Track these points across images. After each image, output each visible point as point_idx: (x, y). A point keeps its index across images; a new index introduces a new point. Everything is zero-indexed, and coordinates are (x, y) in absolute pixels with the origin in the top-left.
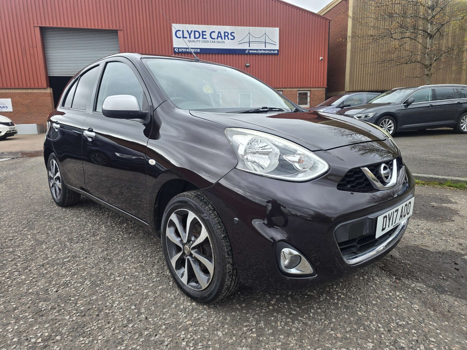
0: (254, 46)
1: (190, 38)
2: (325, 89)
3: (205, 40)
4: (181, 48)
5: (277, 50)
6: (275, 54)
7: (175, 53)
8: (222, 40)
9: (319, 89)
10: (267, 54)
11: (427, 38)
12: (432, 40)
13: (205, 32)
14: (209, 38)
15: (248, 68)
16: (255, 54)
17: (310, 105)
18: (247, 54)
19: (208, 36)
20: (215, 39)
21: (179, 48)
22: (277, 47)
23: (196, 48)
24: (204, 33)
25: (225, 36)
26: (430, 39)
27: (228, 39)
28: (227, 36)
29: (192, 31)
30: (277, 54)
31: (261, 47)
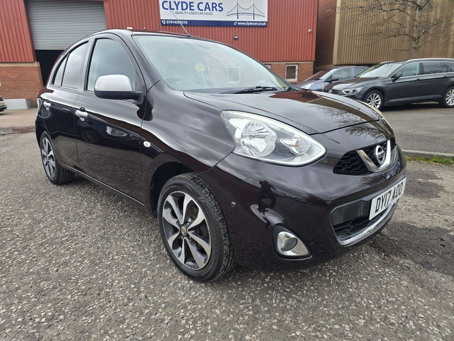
0: (242, 18)
1: (177, 9)
2: (313, 62)
3: (193, 11)
4: (168, 20)
5: (266, 22)
6: (263, 27)
7: (163, 25)
8: (210, 12)
9: (308, 62)
10: (255, 26)
11: (416, 10)
12: (421, 12)
14: (196, 10)
15: (237, 41)
16: (244, 26)
17: (298, 78)
18: (235, 26)
19: (195, 7)
20: (202, 10)
21: (166, 20)
22: (266, 19)
23: (184, 20)
24: (192, 4)
25: (213, 7)
26: (419, 10)
27: (216, 10)
28: (215, 7)
29: (179, 2)
30: (265, 26)
31: (250, 18)
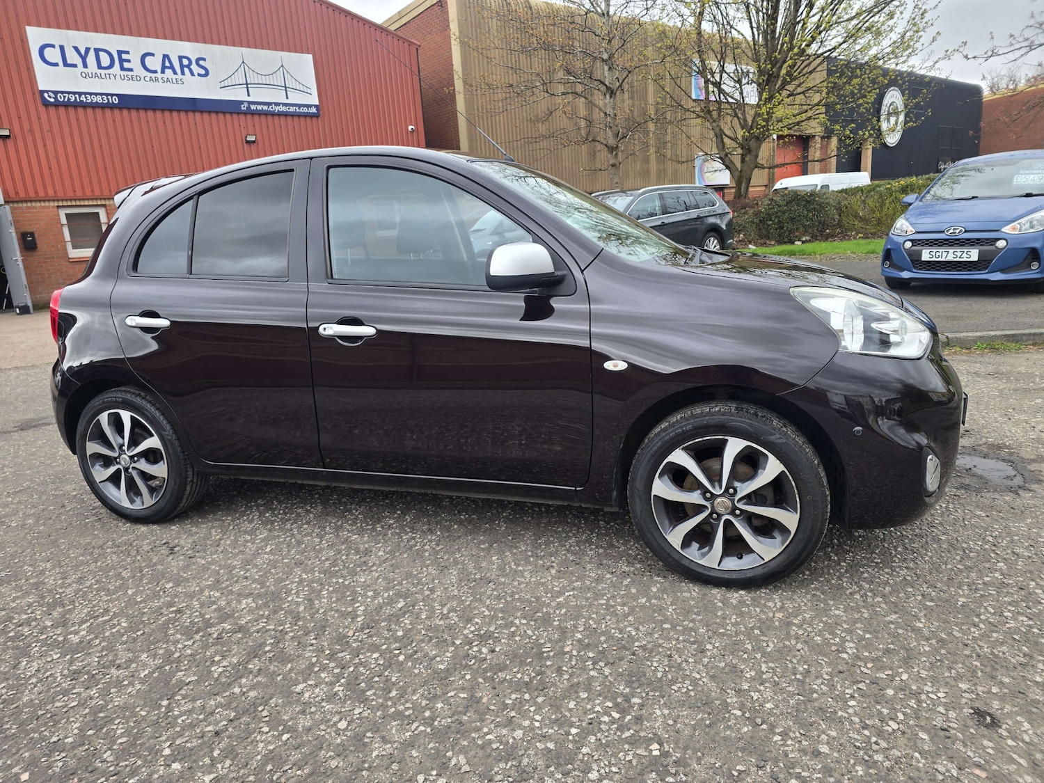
0: (258, 95)
1: (85, 66)
3: (130, 73)
4: (62, 92)
5: (315, 106)
6: (312, 116)
7: (46, 104)
8: (176, 76)
10: (293, 115)
11: (605, 95)
12: (614, 99)
13: (127, 53)
14: (138, 70)
15: (253, 146)
16: (266, 114)
18: (245, 113)
19: (135, 64)
20: (155, 72)
21: (56, 93)
22: (314, 100)
23: (107, 95)
24: (124, 56)
25: (182, 66)
26: (611, 97)
27: (192, 74)
28: (188, 66)
29: (87, 50)
30: (316, 116)
31: (277, 96)
